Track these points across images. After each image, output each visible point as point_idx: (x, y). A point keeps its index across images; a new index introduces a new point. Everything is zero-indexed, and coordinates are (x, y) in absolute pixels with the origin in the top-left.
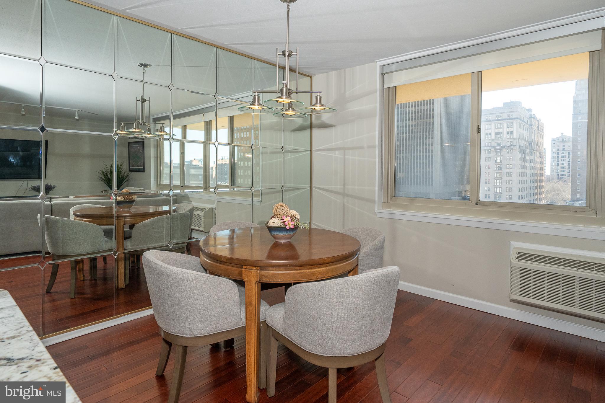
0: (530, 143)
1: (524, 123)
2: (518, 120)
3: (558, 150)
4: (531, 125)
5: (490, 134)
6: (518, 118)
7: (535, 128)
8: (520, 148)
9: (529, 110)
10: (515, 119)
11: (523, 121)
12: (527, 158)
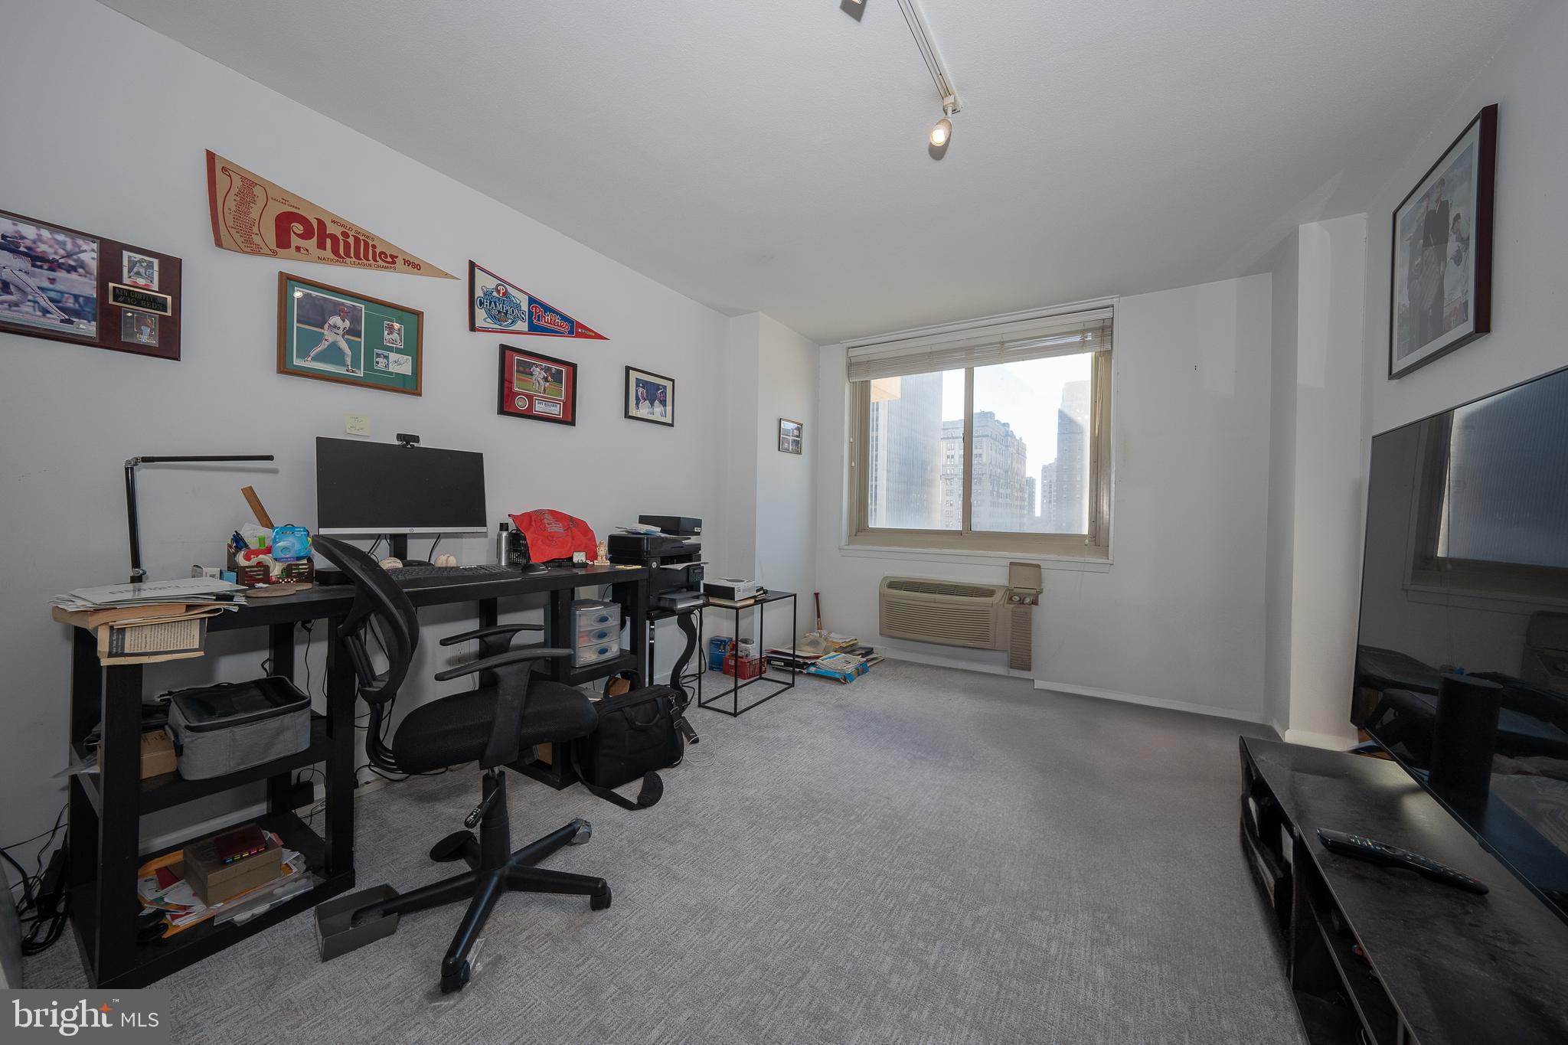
0: (1006, 472)
1: (997, 443)
2: (989, 439)
3: (1050, 481)
4: (1007, 446)
5: (953, 457)
6: (988, 436)
7: (1012, 450)
8: (990, 477)
9: (1006, 425)
10: (984, 436)
11: (996, 440)
12: (1000, 491)
